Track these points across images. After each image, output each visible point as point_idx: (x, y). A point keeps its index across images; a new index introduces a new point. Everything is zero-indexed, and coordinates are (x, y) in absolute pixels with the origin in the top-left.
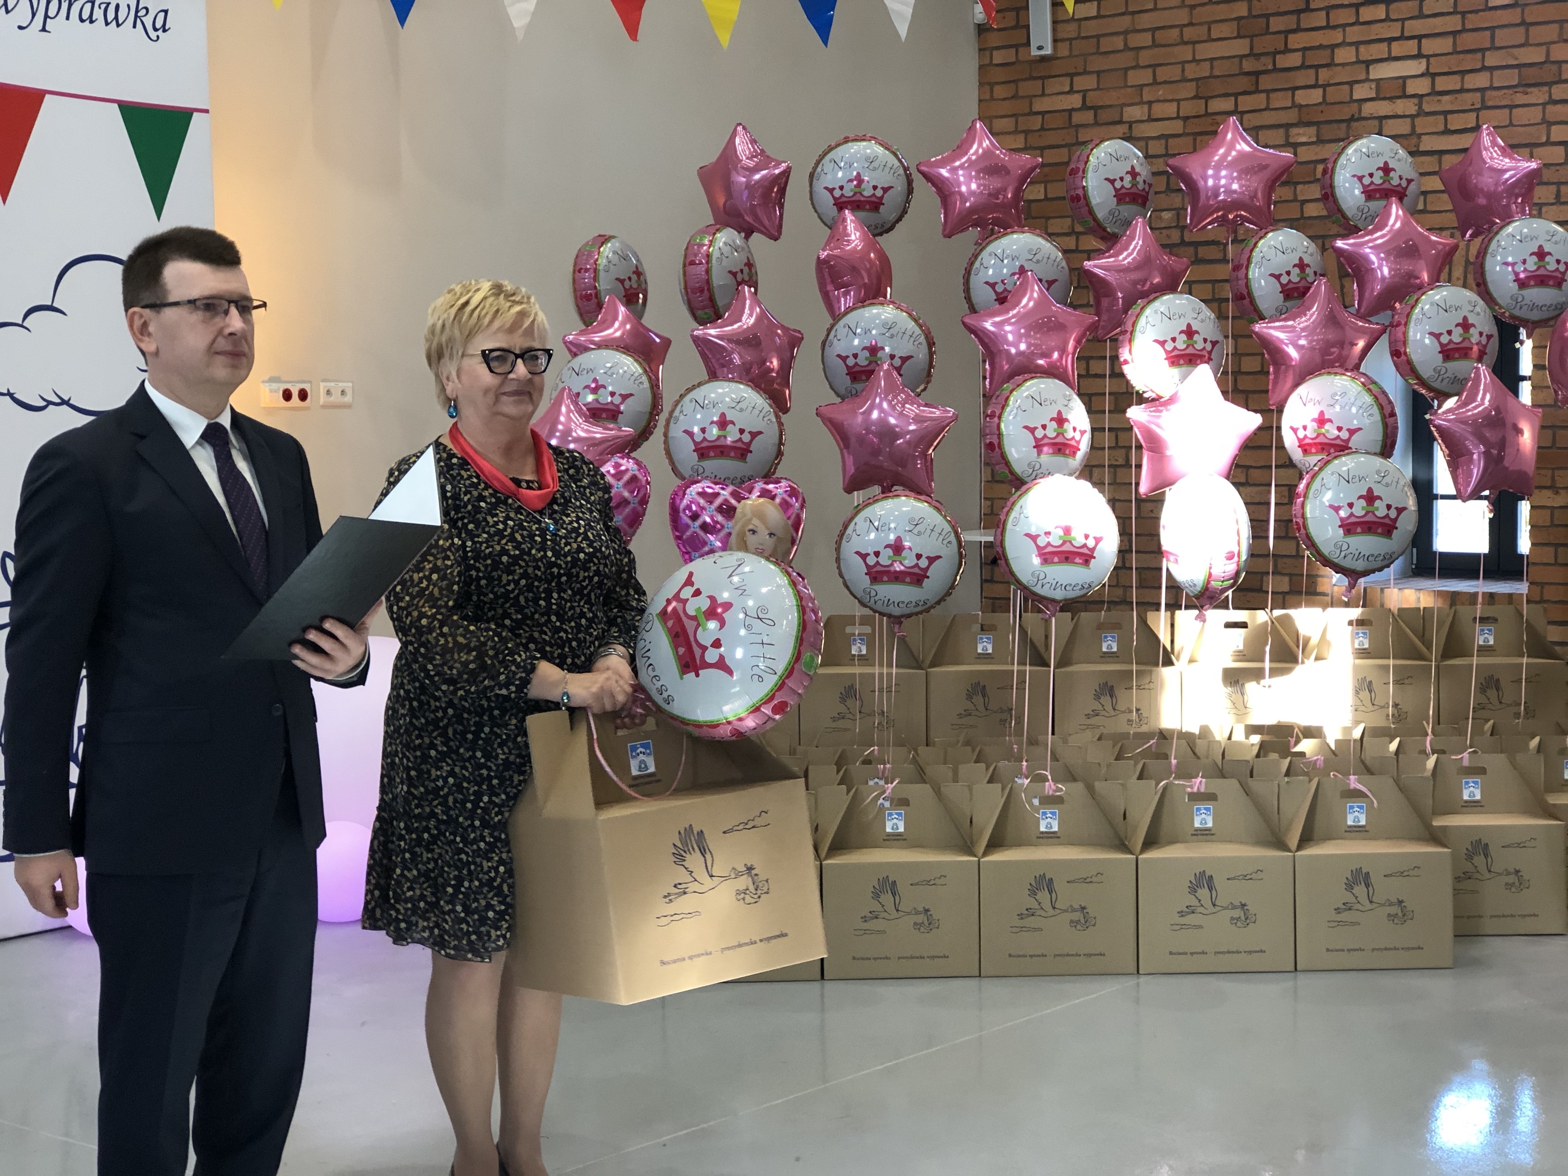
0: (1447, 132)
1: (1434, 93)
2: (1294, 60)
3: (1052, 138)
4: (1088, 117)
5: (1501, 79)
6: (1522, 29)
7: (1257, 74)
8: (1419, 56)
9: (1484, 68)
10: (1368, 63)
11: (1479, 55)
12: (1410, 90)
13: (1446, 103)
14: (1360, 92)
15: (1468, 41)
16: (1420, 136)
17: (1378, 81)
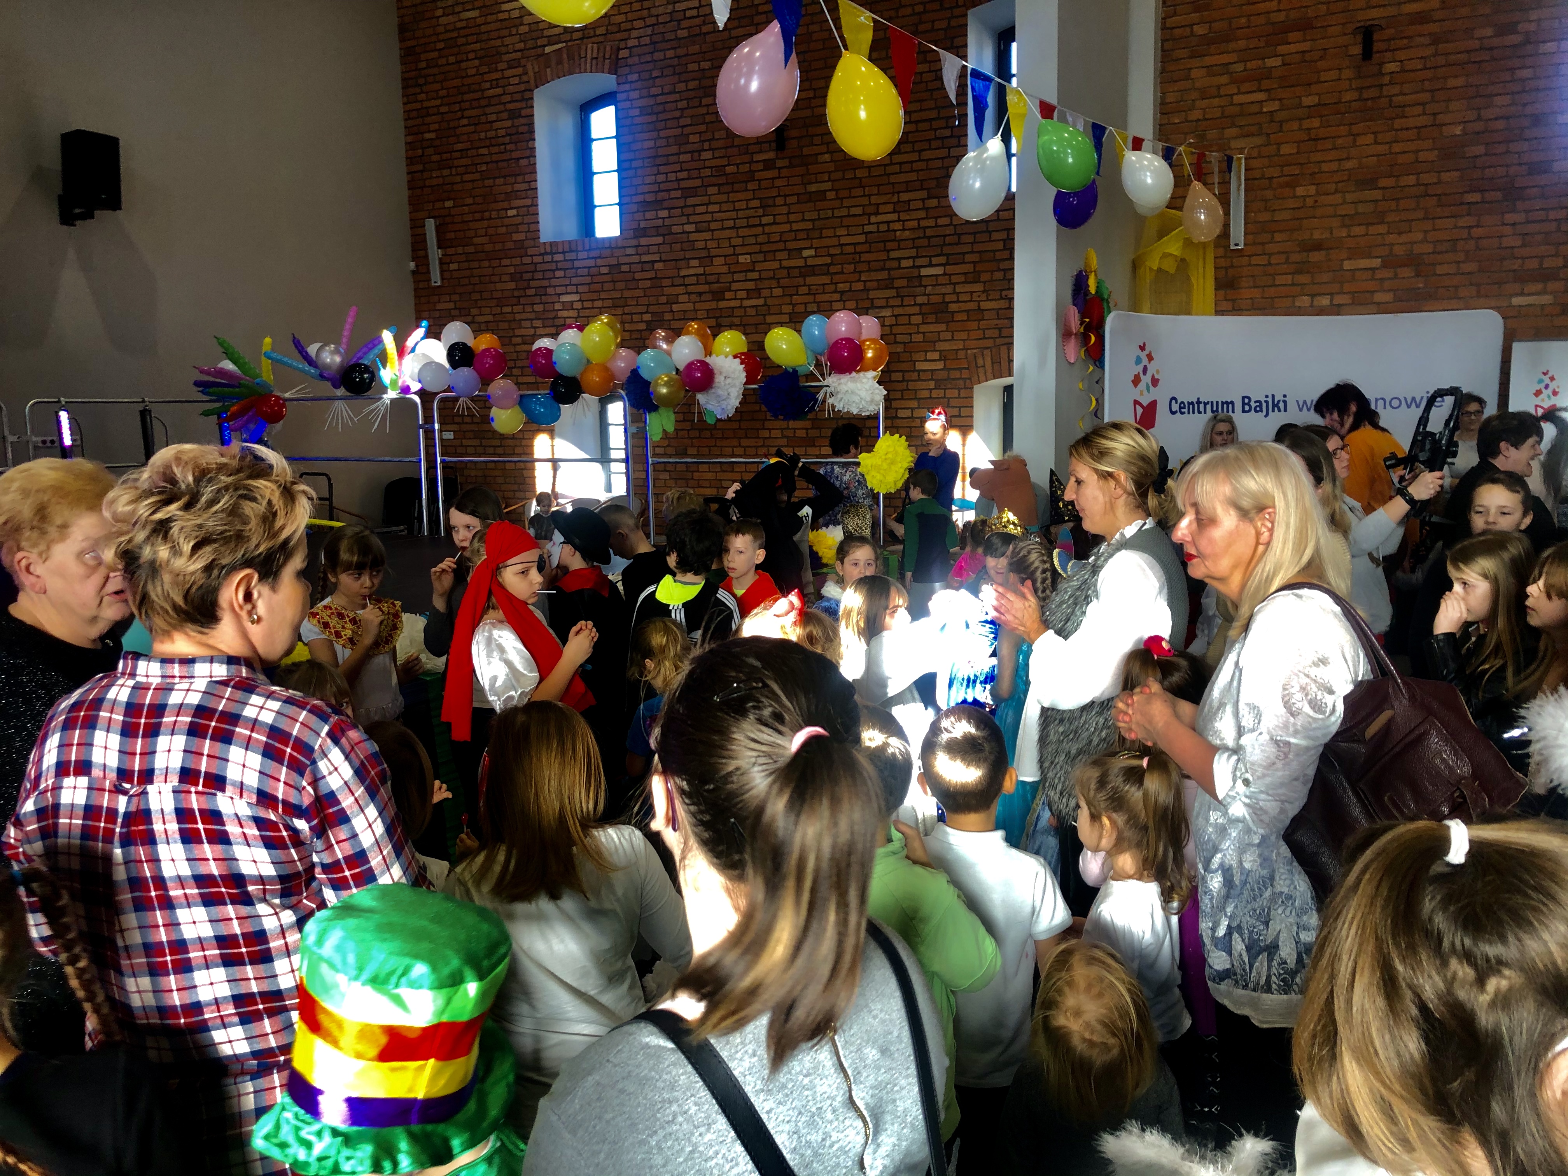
1: (583, 308)
2: (531, 292)
7: (519, 297)
8: (577, 293)
9: (600, 299)
10: (559, 295)
11: (597, 294)
12: (574, 307)
13: (587, 313)
14: (557, 306)
15: (594, 287)
17: (562, 302)
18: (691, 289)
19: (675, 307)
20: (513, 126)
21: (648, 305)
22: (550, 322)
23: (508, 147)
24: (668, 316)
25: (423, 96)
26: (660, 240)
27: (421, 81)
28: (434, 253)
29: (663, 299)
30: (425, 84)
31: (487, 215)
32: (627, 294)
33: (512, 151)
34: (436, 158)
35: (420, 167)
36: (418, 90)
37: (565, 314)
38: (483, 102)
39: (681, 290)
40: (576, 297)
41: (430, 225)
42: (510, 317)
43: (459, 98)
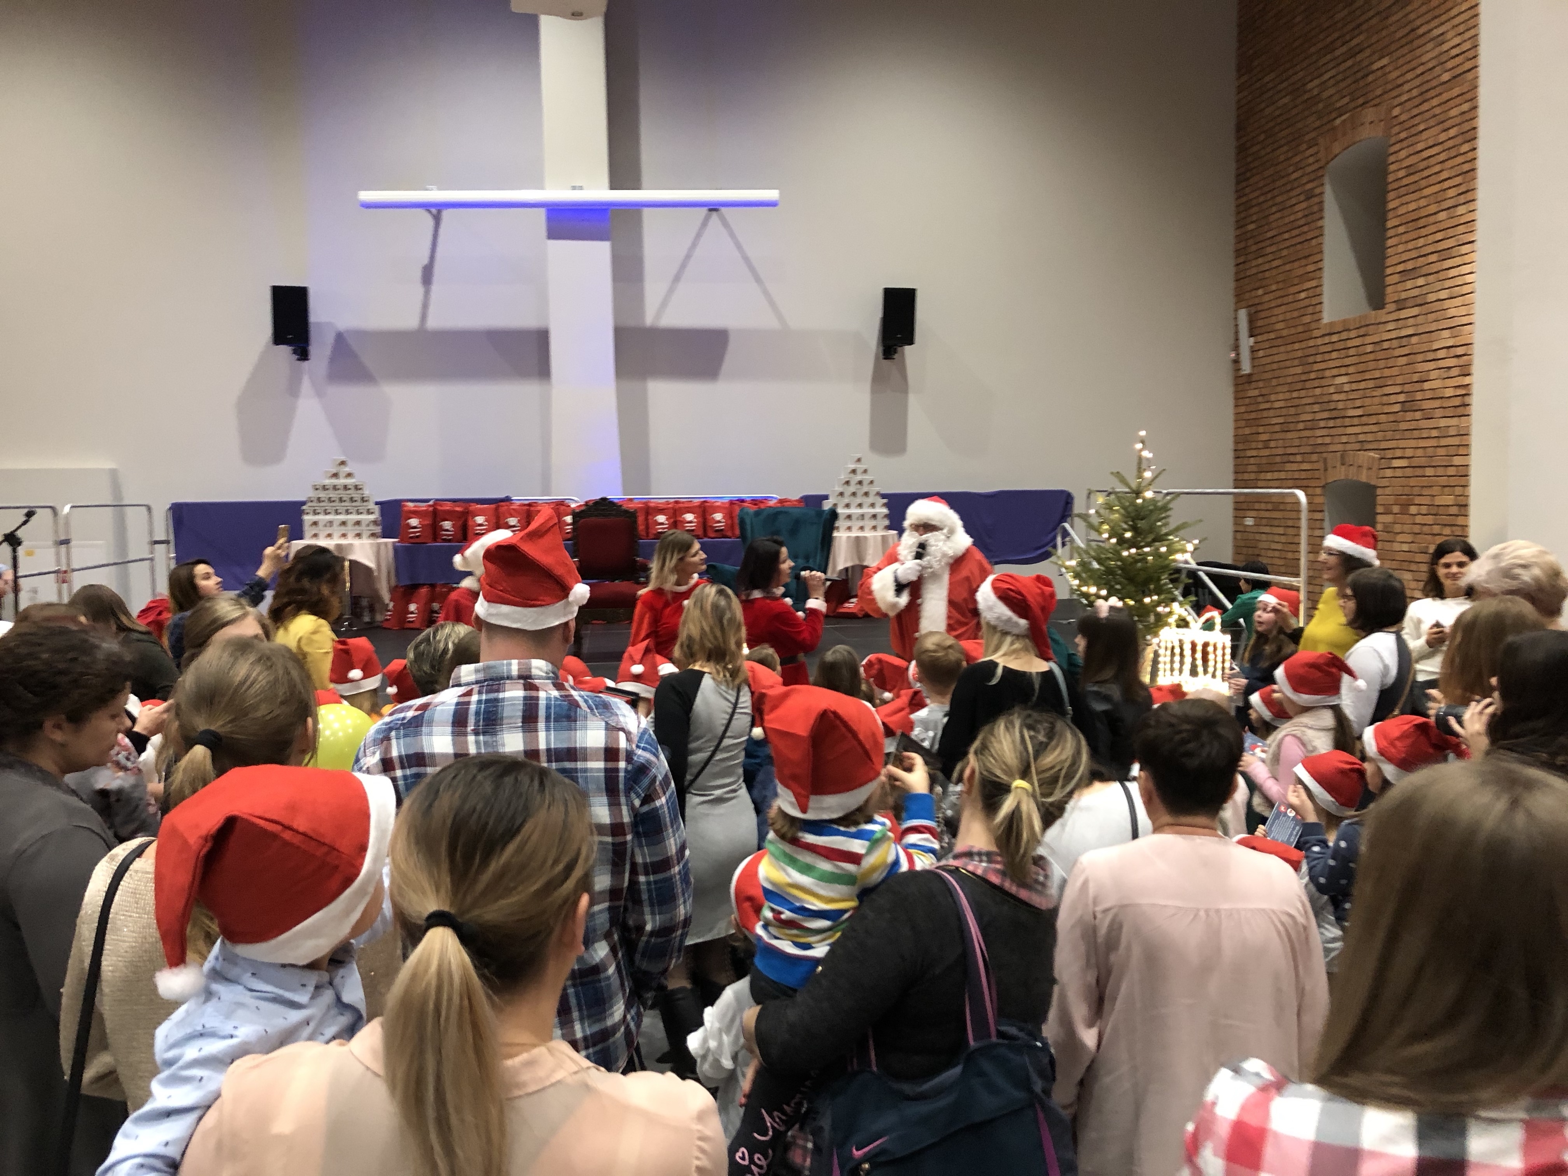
0: (1355, 408)
2: (1313, 376)
3: (1252, 408)
4: (1260, 399)
8: (1347, 374)
9: (1364, 380)
11: (1364, 374)
12: (1344, 389)
13: (1354, 395)
14: (1332, 390)
15: (1361, 367)
17: (1335, 385)
18: (1439, 364)
19: (1426, 386)
20: (1308, 207)
21: (1403, 385)
22: (1325, 406)
23: (1304, 229)
24: (1419, 396)
25: (1248, 190)
26: (1415, 311)
27: (1248, 174)
28: (1246, 342)
29: (1416, 377)
30: (1253, 176)
31: (1285, 300)
32: (1387, 372)
33: (1305, 232)
34: (1254, 248)
35: (1244, 258)
36: (1245, 184)
37: (1335, 397)
38: (1288, 187)
39: (1432, 365)
40: (1344, 379)
41: (1243, 314)
42: (1296, 402)
43: (1272, 186)
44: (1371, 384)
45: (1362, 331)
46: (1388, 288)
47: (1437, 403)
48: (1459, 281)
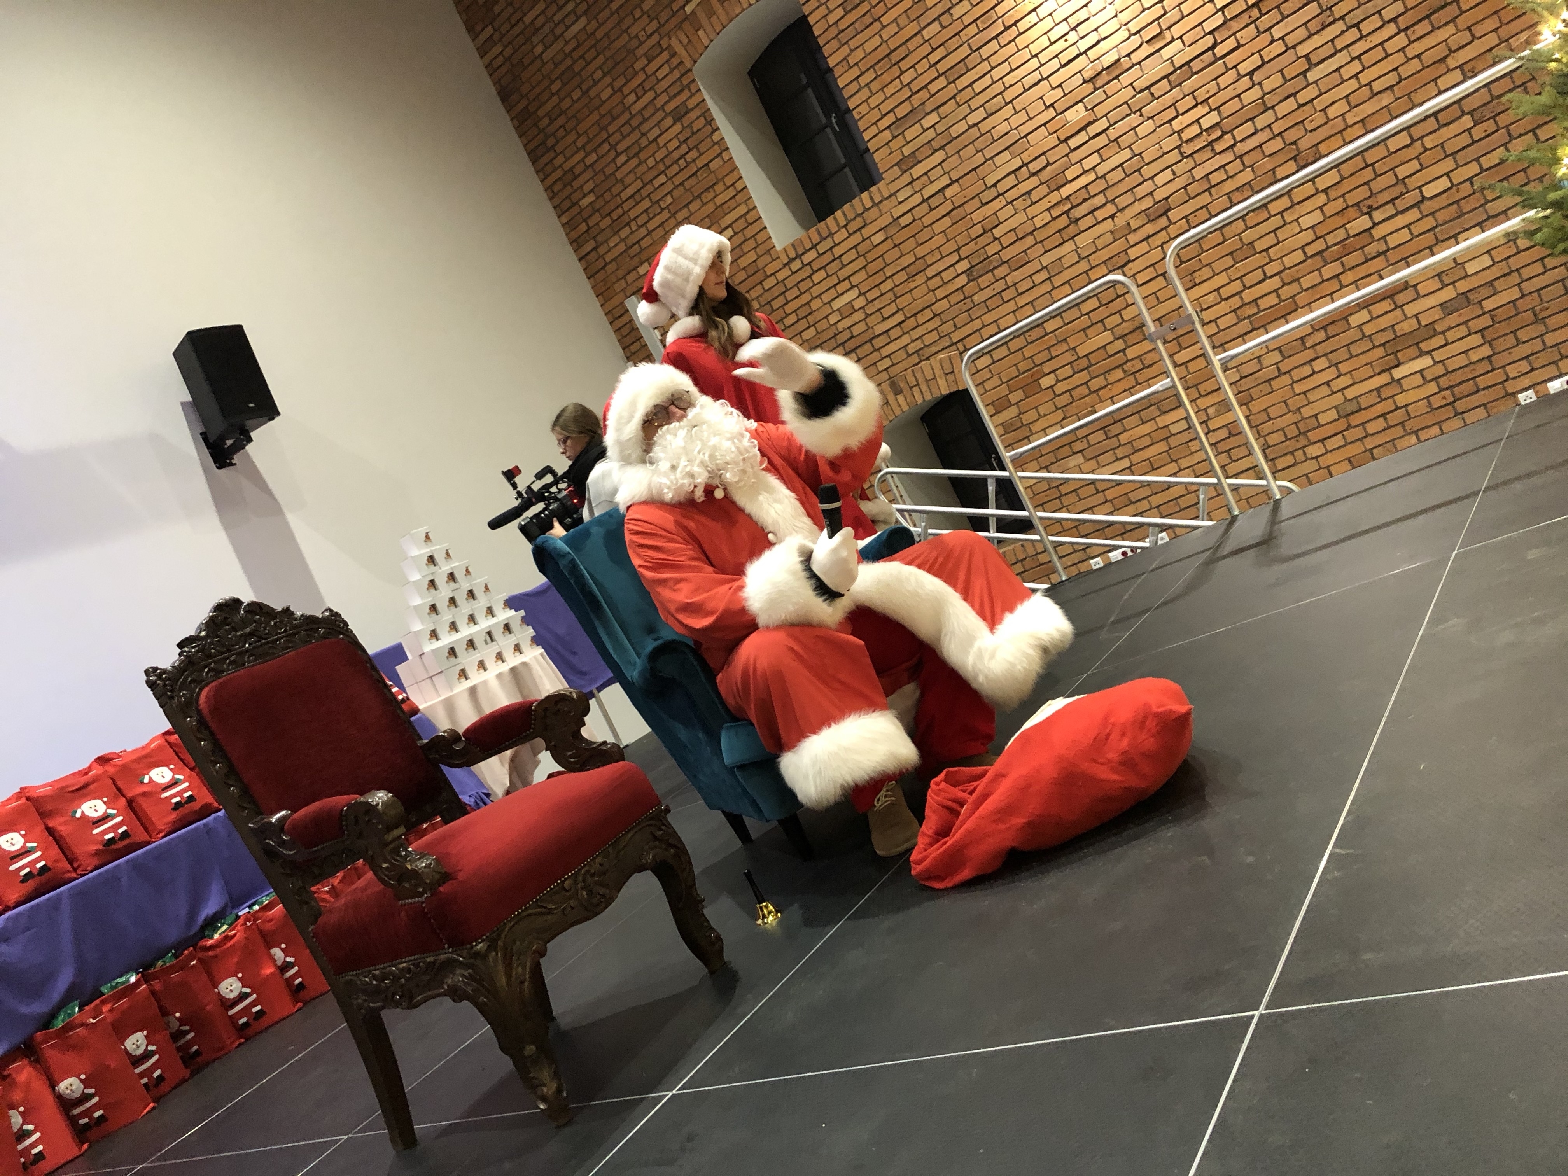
0: (884, 319)
2: (792, 318)
5: (899, 278)
6: (897, 248)
8: (853, 287)
9: (887, 278)
10: (830, 303)
11: (881, 272)
12: (856, 307)
13: (877, 304)
14: (833, 319)
15: (873, 268)
16: (872, 327)
17: (838, 310)
18: (1010, 196)
19: (997, 232)
20: (684, 128)
21: (958, 250)
23: (689, 158)
25: (560, 159)
26: (940, 156)
27: (550, 142)
29: (978, 229)
30: (557, 142)
32: (920, 251)
33: (694, 160)
34: (607, 221)
35: (591, 244)
36: (552, 154)
38: (635, 122)
39: (998, 204)
40: (855, 293)
43: (604, 135)
44: (903, 276)
45: (853, 227)
46: (875, 155)
47: (1030, 240)
48: (999, 87)
